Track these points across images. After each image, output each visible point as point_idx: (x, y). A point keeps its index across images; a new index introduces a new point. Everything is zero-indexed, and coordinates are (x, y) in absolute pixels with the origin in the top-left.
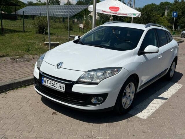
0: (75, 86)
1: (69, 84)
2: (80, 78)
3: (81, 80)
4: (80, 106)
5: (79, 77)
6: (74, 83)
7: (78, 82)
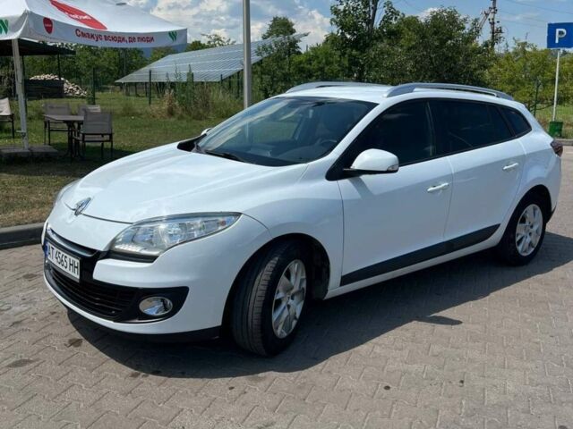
0: (100, 263)
1: (89, 259)
2: (114, 242)
3: (117, 247)
4: (115, 321)
5: (112, 238)
6: (98, 255)
7: (111, 253)
